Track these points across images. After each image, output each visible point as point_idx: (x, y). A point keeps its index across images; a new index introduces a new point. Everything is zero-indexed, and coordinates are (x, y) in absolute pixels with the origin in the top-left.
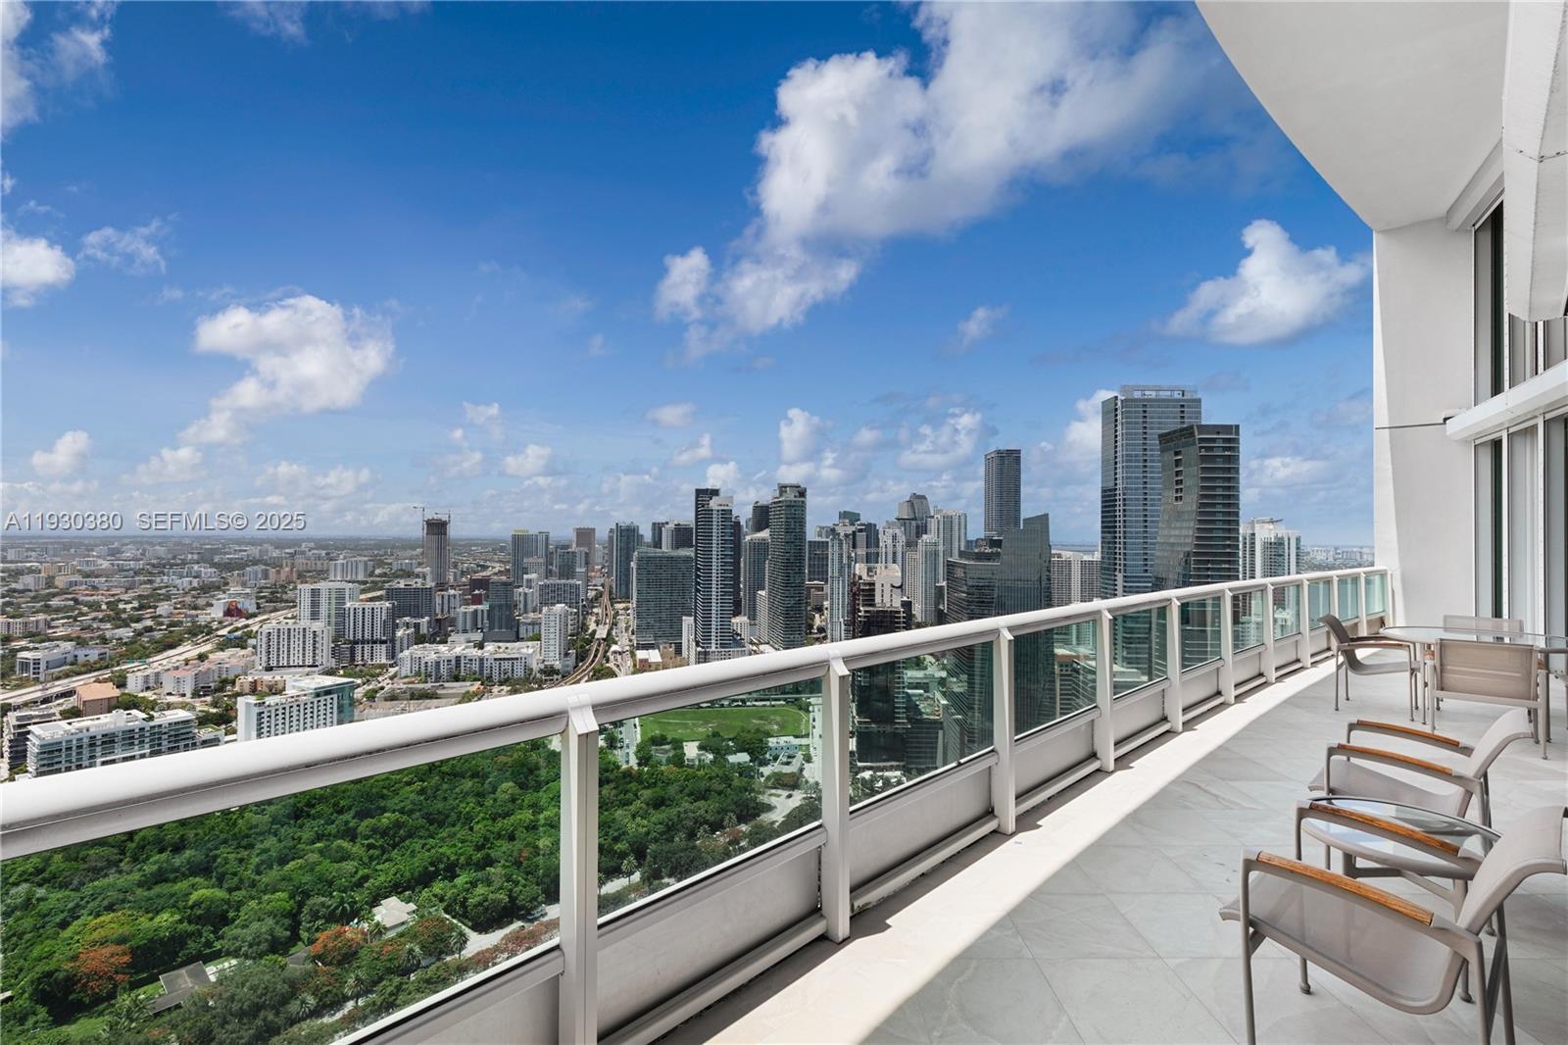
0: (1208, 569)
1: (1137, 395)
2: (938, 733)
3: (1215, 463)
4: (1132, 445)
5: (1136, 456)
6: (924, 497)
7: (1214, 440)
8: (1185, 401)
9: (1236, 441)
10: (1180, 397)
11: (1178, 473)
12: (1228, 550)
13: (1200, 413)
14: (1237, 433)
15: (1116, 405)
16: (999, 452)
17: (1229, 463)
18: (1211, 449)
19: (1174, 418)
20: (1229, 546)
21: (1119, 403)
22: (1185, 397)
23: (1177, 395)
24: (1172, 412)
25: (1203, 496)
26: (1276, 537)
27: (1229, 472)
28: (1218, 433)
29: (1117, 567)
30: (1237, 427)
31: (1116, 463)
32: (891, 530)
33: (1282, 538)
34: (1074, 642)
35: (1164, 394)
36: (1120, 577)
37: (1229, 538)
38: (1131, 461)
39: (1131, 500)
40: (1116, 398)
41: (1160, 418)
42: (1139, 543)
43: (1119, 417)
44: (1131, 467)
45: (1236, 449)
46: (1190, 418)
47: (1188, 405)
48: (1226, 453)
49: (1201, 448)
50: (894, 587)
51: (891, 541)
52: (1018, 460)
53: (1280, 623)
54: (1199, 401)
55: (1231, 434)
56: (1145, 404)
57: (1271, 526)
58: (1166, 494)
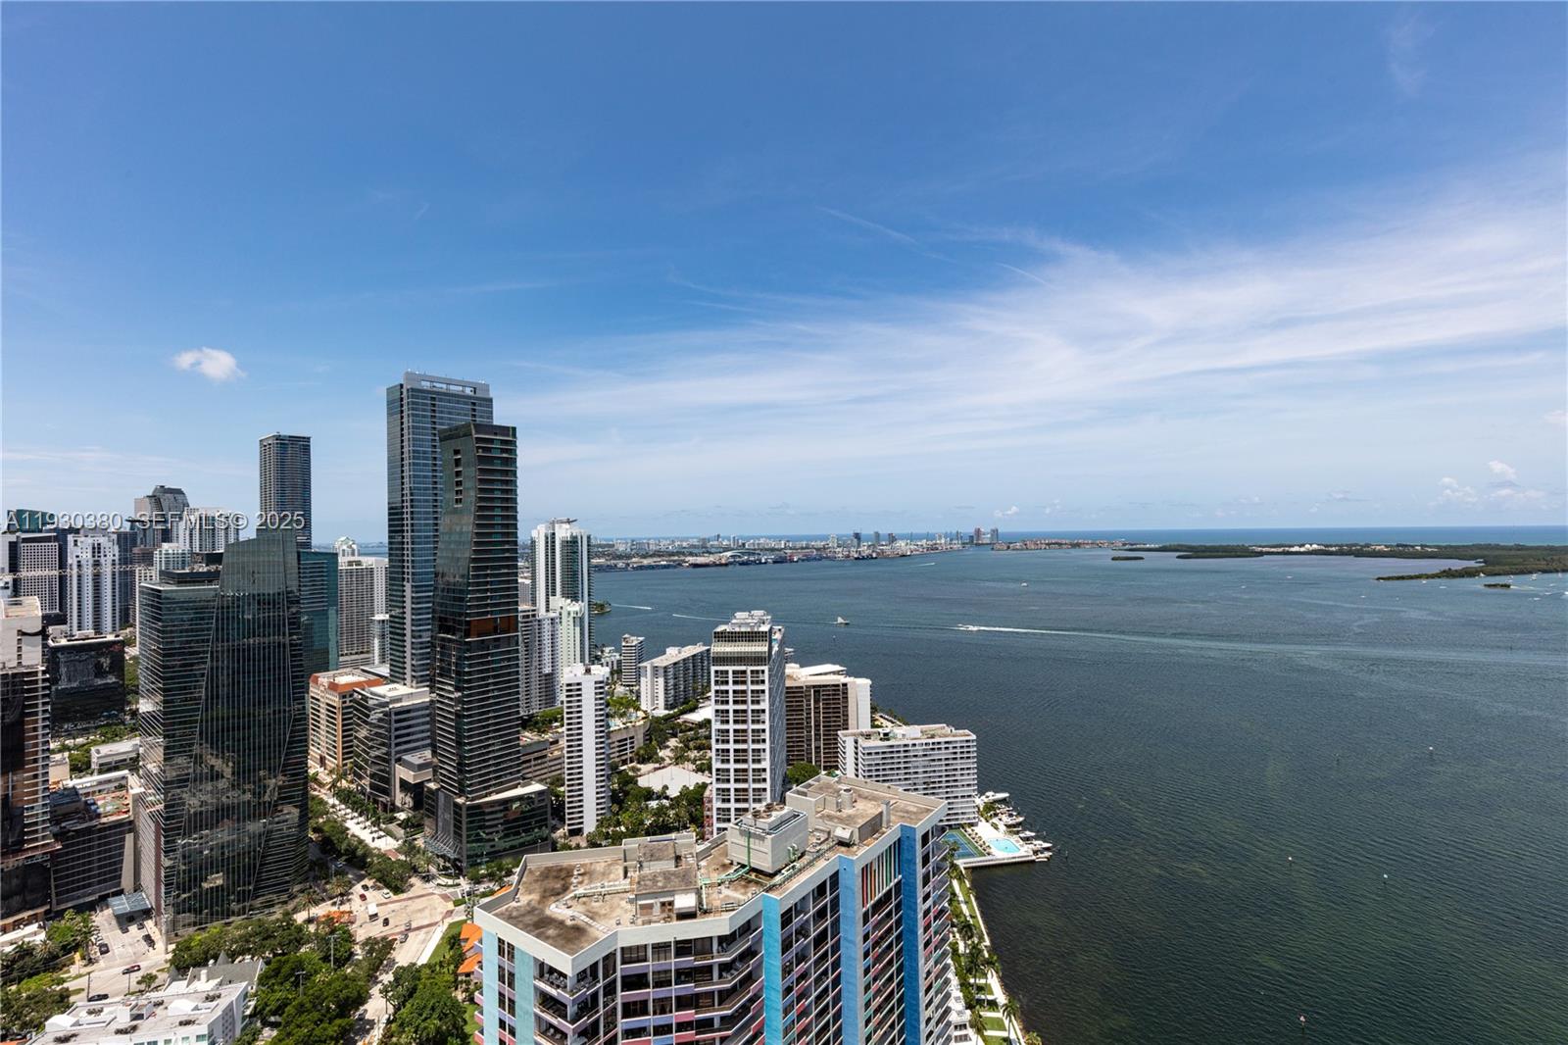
0: (487, 575)
1: (426, 385)
2: (123, 839)
3: (493, 465)
4: (420, 440)
5: (425, 452)
6: (179, 492)
7: (491, 441)
8: (477, 399)
9: (513, 443)
10: (472, 394)
11: (458, 474)
12: (507, 555)
13: (492, 413)
14: (514, 435)
15: (402, 393)
16: (278, 438)
17: (507, 465)
18: (489, 450)
19: (465, 415)
20: (508, 550)
21: (404, 391)
22: (477, 395)
23: (468, 391)
24: (462, 409)
25: (481, 499)
26: (572, 536)
27: (507, 475)
28: (496, 434)
29: (406, 576)
30: (514, 429)
31: (402, 460)
32: (90, 540)
33: (576, 537)
34: (377, 661)
35: (454, 389)
36: (408, 587)
37: (508, 542)
38: (418, 458)
39: (419, 501)
40: (402, 386)
41: (450, 413)
42: (428, 549)
43: (405, 408)
44: (418, 464)
45: (513, 452)
46: (481, 417)
47: (481, 403)
48: (504, 455)
49: (478, 448)
50: (24, 634)
51: (90, 555)
52: (306, 449)
53: (572, 615)
54: (491, 400)
55: (508, 436)
56: (434, 396)
57: (567, 526)
58: (447, 496)
